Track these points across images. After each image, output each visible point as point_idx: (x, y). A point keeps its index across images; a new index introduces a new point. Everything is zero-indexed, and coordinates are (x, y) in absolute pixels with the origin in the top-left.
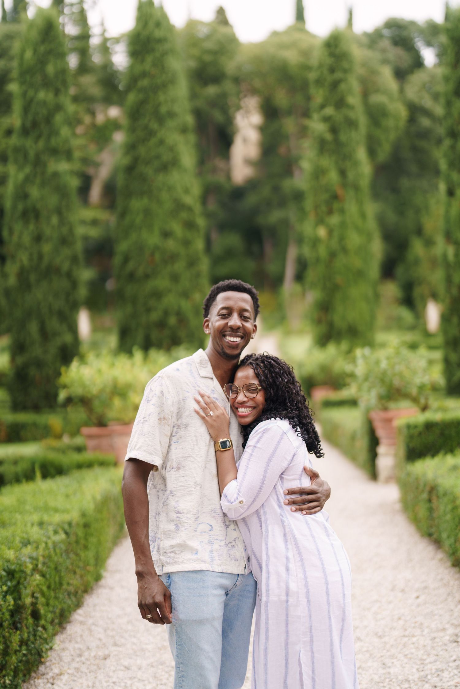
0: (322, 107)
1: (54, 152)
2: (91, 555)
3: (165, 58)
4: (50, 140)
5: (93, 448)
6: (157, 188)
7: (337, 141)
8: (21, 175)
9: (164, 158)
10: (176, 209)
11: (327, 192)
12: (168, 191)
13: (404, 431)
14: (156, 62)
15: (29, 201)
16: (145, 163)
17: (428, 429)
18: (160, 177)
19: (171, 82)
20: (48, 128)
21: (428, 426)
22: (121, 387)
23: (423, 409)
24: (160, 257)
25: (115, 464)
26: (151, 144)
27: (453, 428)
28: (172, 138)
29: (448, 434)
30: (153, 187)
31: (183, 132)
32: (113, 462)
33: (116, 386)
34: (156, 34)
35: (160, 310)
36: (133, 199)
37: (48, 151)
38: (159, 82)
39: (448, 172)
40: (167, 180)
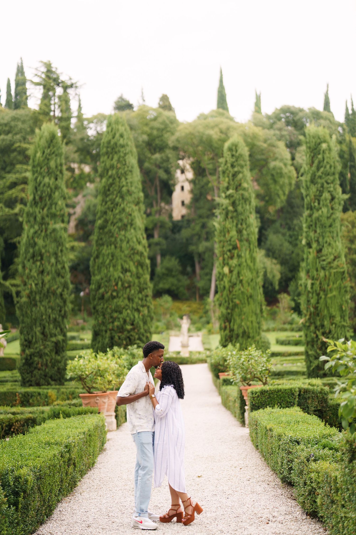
0: (228, 189)
1: (54, 216)
2: (92, 451)
3: (127, 157)
4: (52, 208)
5: (87, 404)
6: (121, 240)
7: (236, 211)
8: (32, 231)
9: (125, 221)
10: (133, 254)
11: (230, 245)
12: (128, 242)
13: (250, 395)
14: (121, 159)
15: (37, 248)
16: (113, 224)
17: (263, 394)
18: (123, 233)
19: (131, 171)
20: (50, 201)
21: (263, 392)
22: (102, 371)
23: (265, 384)
24: (122, 285)
25: (99, 413)
26: (117, 211)
27: (275, 393)
28: (131, 208)
29: (274, 396)
30: (118, 240)
31: (137, 204)
32: (98, 411)
33: (99, 370)
34: (121, 142)
35: (121, 319)
36: (105, 247)
37: (50, 216)
38: (123, 172)
39: (308, 233)
40: (128, 235)
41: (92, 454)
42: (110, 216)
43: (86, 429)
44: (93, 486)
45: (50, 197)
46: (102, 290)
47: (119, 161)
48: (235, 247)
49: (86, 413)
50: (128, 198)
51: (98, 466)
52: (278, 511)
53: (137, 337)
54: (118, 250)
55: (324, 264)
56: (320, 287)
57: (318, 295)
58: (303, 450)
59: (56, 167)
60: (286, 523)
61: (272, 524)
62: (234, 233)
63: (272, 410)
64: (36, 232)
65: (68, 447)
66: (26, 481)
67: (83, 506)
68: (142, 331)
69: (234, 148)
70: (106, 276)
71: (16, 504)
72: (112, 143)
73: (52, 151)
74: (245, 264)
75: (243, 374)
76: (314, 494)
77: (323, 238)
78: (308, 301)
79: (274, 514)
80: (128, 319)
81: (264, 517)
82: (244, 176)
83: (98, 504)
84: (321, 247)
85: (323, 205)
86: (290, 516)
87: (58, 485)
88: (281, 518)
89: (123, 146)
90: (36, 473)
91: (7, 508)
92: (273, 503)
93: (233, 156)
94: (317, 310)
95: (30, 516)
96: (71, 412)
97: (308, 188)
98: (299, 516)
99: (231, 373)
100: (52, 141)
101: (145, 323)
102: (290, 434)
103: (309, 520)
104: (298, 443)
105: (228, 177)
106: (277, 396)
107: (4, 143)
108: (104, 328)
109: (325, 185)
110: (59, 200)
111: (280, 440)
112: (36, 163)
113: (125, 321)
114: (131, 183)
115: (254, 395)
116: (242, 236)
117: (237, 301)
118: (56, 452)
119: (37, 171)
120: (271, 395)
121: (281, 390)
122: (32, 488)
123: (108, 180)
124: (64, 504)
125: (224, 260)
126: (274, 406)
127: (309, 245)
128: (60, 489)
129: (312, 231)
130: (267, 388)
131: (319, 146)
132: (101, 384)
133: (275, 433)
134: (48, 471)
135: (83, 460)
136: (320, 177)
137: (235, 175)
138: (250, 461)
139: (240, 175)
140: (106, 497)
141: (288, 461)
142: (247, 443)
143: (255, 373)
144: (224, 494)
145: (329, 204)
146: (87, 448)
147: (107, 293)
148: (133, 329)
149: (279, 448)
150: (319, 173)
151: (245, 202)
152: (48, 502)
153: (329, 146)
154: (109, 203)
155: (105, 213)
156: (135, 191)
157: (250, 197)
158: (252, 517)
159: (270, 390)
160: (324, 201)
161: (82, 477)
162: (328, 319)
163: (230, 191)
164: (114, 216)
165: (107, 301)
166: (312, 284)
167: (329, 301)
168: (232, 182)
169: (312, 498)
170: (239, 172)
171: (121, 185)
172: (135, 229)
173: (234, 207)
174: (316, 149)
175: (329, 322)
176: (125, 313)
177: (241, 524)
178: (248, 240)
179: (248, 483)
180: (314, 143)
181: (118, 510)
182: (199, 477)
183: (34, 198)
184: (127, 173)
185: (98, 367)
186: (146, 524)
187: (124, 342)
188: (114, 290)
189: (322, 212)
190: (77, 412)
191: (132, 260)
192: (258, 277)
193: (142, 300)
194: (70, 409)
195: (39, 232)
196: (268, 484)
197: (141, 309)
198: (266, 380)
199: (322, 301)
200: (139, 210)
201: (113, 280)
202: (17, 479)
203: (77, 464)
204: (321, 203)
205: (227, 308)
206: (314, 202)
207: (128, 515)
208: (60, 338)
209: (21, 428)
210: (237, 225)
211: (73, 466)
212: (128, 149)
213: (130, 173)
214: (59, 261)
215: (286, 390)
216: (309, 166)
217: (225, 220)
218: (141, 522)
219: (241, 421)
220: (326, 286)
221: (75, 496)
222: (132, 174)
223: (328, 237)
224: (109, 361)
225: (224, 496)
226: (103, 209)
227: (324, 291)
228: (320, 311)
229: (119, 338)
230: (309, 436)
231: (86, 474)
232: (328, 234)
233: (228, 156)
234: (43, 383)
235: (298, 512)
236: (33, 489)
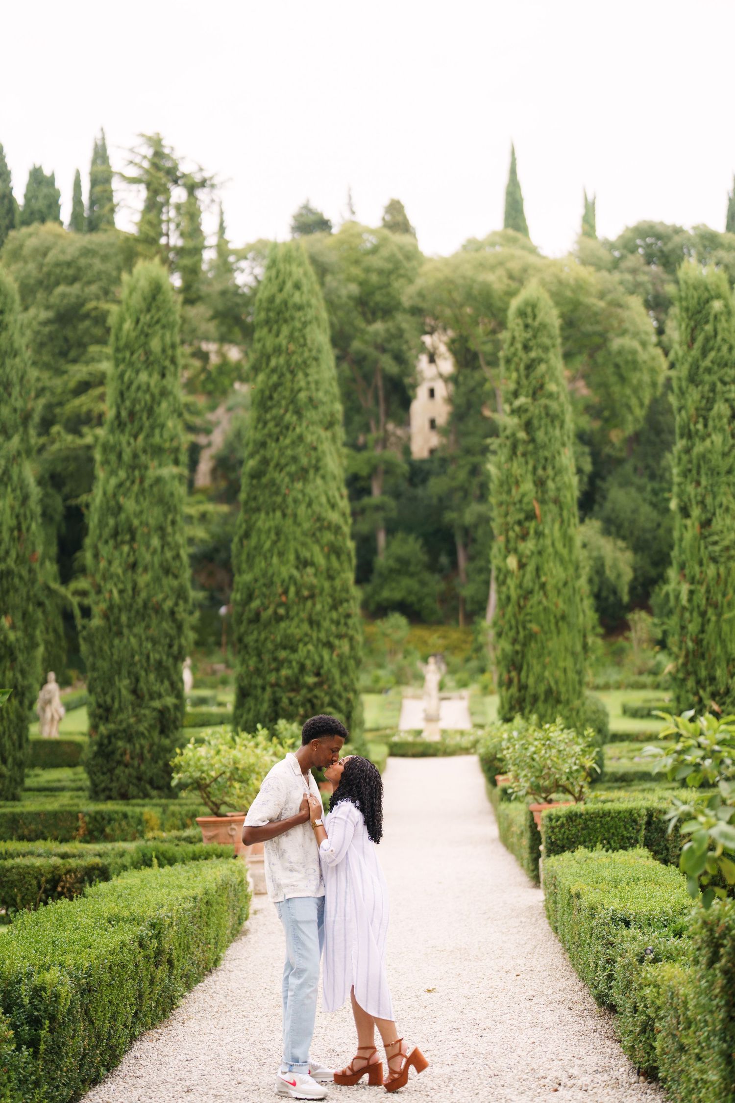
0: (516, 394)
1: (157, 451)
2: (212, 935)
3: (308, 330)
4: (153, 436)
5: (210, 839)
6: (295, 501)
7: (533, 440)
8: (113, 481)
9: (304, 461)
10: (321, 529)
11: (521, 510)
12: (310, 505)
13: (546, 822)
14: (296, 334)
15: (123, 516)
16: (280, 467)
17: (572, 821)
18: (299, 485)
19: (316, 359)
20: (151, 420)
21: (572, 817)
22: (244, 770)
23: (578, 799)
24: (298, 593)
25: (235, 857)
26: (288, 441)
27: (598, 819)
28: (315, 434)
29: (594, 825)
30: (290, 500)
31: (330, 426)
32: (233, 854)
33: (237, 769)
34: (297, 298)
35: (294, 664)
36: (263, 515)
37: (149, 450)
38: (300, 360)
39: (683, 486)
40: (309, 490)
41: (213, 941)
42: (273, 451)
43: (199, 891)
44: (211, 1007)
45: (150, 411)
46: (255, 604)
47: (291, 338)
48: (530, 516)
49: (207, 856)
50: (310, 414)
51: (227, 965)
52: (581, 1066)
53: (327, 699)
54: (289, 521)
55: (715, 552)
56: (707, 599)
57: (703, 614)
58: (634, 939)
59: (164, 351)
60: (595, 1090)
61: (565, 1092)
62: (528, 486)
63: (591, 855)
64: (120, 485)
65: (157, 927)
66: (56, 996)
67: (184, 1048)
68: (338, 687)
69: (529, 310)
70: (264, 575)
71: (33, 1043)
72: (278, 301)
73: (155, 319)
74: (550, 550)
75: (533, 779)
76: (652, 1030)
77: (714, 498)
78: (683, 628)
79: (571, 1071)
80: (308, 663)
81: (549, 1078)
82: (551, 370)
83: (216, 1044)
84: (709, 515)
85: (715, 428)
86: (606, 1075)
87: (131, 1005)
88: (585, 1080)
89: (300, 308)
90: (79, 980)
91: (13, 1051)
92: (574, 1047)
93: (527, 326)
94: (702, 647)
95: (65, 1069)
96: (178, 855)
97: (682, 393)
98: (624, 1076)
99: (510, 775)
100: (154, 298)
101: (344, 671)
102: (614, 905)
103: (643, 1084)
104: (627, 924)
105: (517, 370)
106: (602, 826)
107: (65, 301)
108: (259, 682)
109: (719, 385)
110: (168, 418)
111: (593, 916)
112: (122, 343)
113: (302, 668)
114: (317, 383)
115: (554, 823)
116: (545, 492)
117: (534, 627)
118: (127, 938)
119: (124, 359)
120: (589, 823)
121: (609, 812)
122: (69, 1010)
123: (269, 377)
124: (145, 1044)
125: (508, 541)
126: (595, 846)
127: (685, 511)
128: (136, 1014)
129: (691, 482)
130: (581, 807)
131: (707, 306)
132: (240, 797)
133: (585, 903)
134: (107, 977)
135: (193, 953)
136: (709, 370)
137: (530, 367)
138: (541, 959)
139: (543, 367)
140: (233, 1029)
141: (608, 962)
142: (540, 922)
143: (557, 776)
144: (476, 1027)
145: (727, 427)
146: (201, 930)
147: (266, 608)
148: (319, 684)
149: (592, 934)
150: (707, 363)
151: (552, 422)
152: (109, 1039)
153: (726, 306)
154: (271, 425)
155: (263, 445)
156: (325, 399)
157: (563, 412)
158: (525, 1077)
159: (587, 813)
160: (717, 421)
161: (189, 988)
162: (724, 664)
163: (522, 400)
164: (282, 451)
165: (267, 625)
166: (691, 593)
167: (725, 628)
168: (524, 382)
169: (648, 1038)
170: (540, 360)
171: (296, 387)
172: (323, 477)
173: (528, 433)
174: (699, 312)
175: (726, 671)
176: (302, 651)
177: (500, 1090)
178: (556, 501)
179: (528, 1006)
180: (696, 300)
181: (253, 1058)
182: (429, 991)
183: (118, 415)
184: (308, 362)
185: (235, 763)
186: (304, 1087)
187: (301, 711)
188: (281, 604)
189: (712, 443)
190: (191, 855)
191: (317, 541)
192: (578, 577)
193: (338, 623)
194: (176, 848)
195: (128, 484)
196: (570, 1009)
197: (336, 642)
198: (581, 792)
199: (711, 627)
200: (334, 439)
201: (279, 584)
202: (38, 991)
203: (175, 962)
204: (711, 423)
205: (514, 641)
206: (696, 423)
207: (272, 1068)
208: (170, 701)
209: (78, 885)
210: (535, 469)
211: (167, 966)
212: (310, 313)
213: (314, 363)
214: (169, 544)
215: (620, 812)
216: (685, 347)
217: (511, 459)
218: (294, 1084)
219: (532, 875)
220: (720, 597)
221: (171, 1028)
222: (319, 365)
223: (725, 494)
224: (258, 751)
225: (475, 1032)
226: (259, 436)
227: (716, 606)
228: (708, 648)
229: (291, 702)
230: (652, 910)
231: (199, 982)
232: (724, 488)
233: (516, 328)
234: (135, 793)
235: (622, 1068)
236: (72, 1013)
